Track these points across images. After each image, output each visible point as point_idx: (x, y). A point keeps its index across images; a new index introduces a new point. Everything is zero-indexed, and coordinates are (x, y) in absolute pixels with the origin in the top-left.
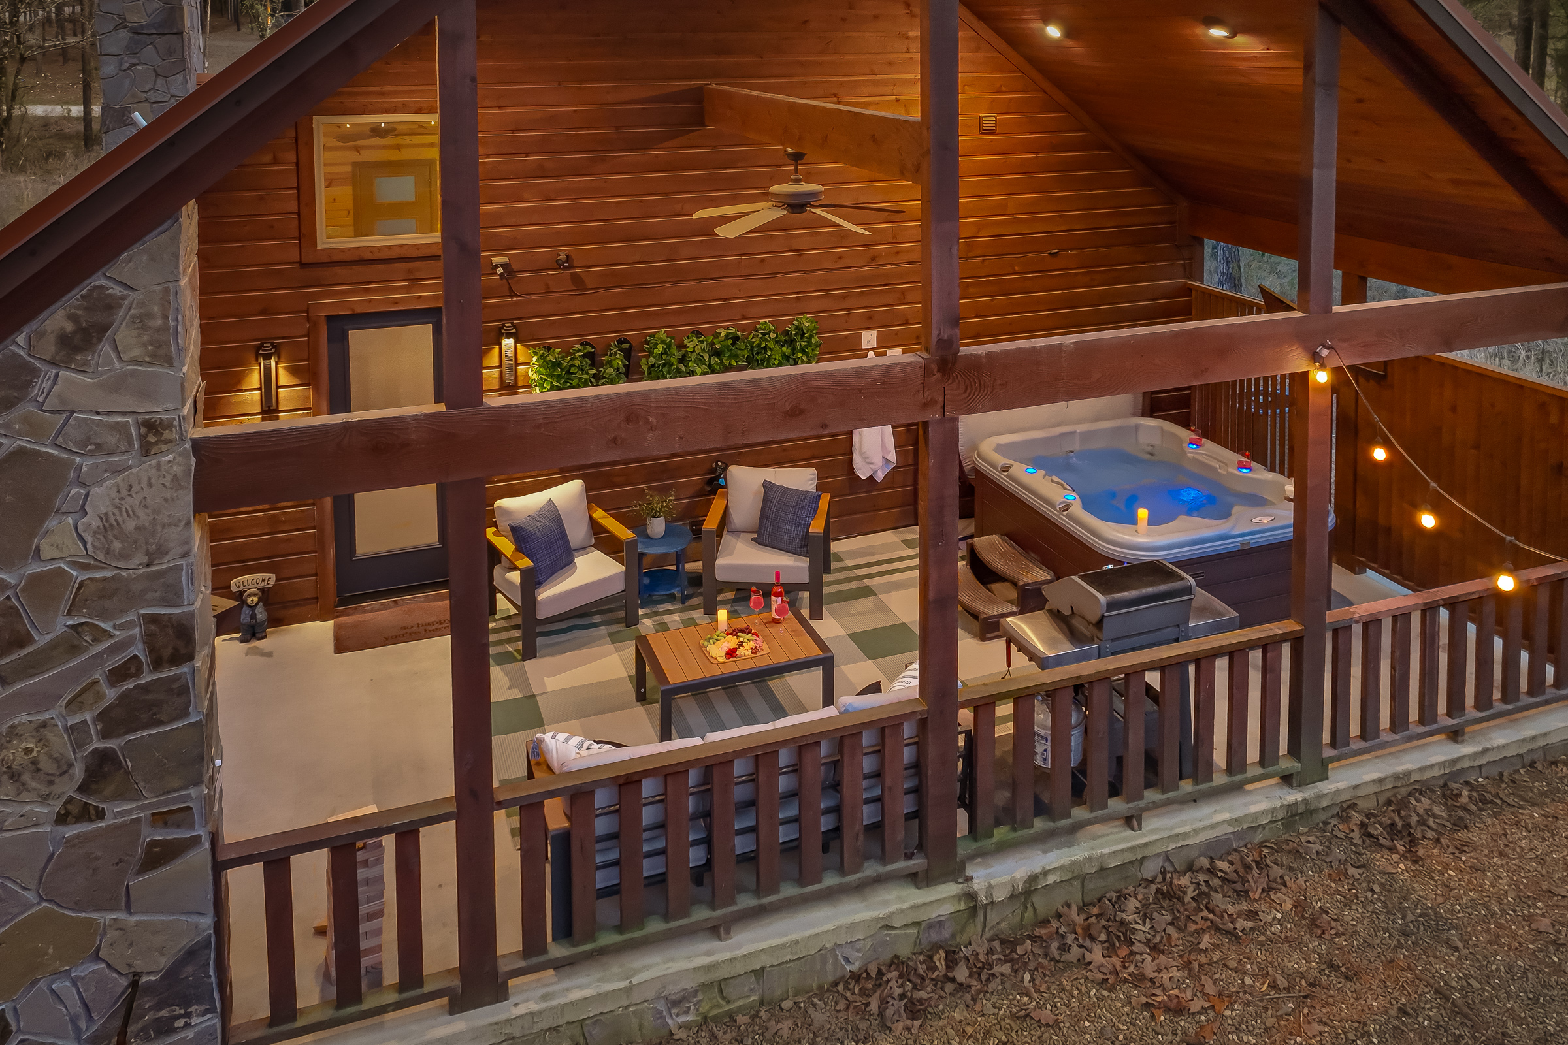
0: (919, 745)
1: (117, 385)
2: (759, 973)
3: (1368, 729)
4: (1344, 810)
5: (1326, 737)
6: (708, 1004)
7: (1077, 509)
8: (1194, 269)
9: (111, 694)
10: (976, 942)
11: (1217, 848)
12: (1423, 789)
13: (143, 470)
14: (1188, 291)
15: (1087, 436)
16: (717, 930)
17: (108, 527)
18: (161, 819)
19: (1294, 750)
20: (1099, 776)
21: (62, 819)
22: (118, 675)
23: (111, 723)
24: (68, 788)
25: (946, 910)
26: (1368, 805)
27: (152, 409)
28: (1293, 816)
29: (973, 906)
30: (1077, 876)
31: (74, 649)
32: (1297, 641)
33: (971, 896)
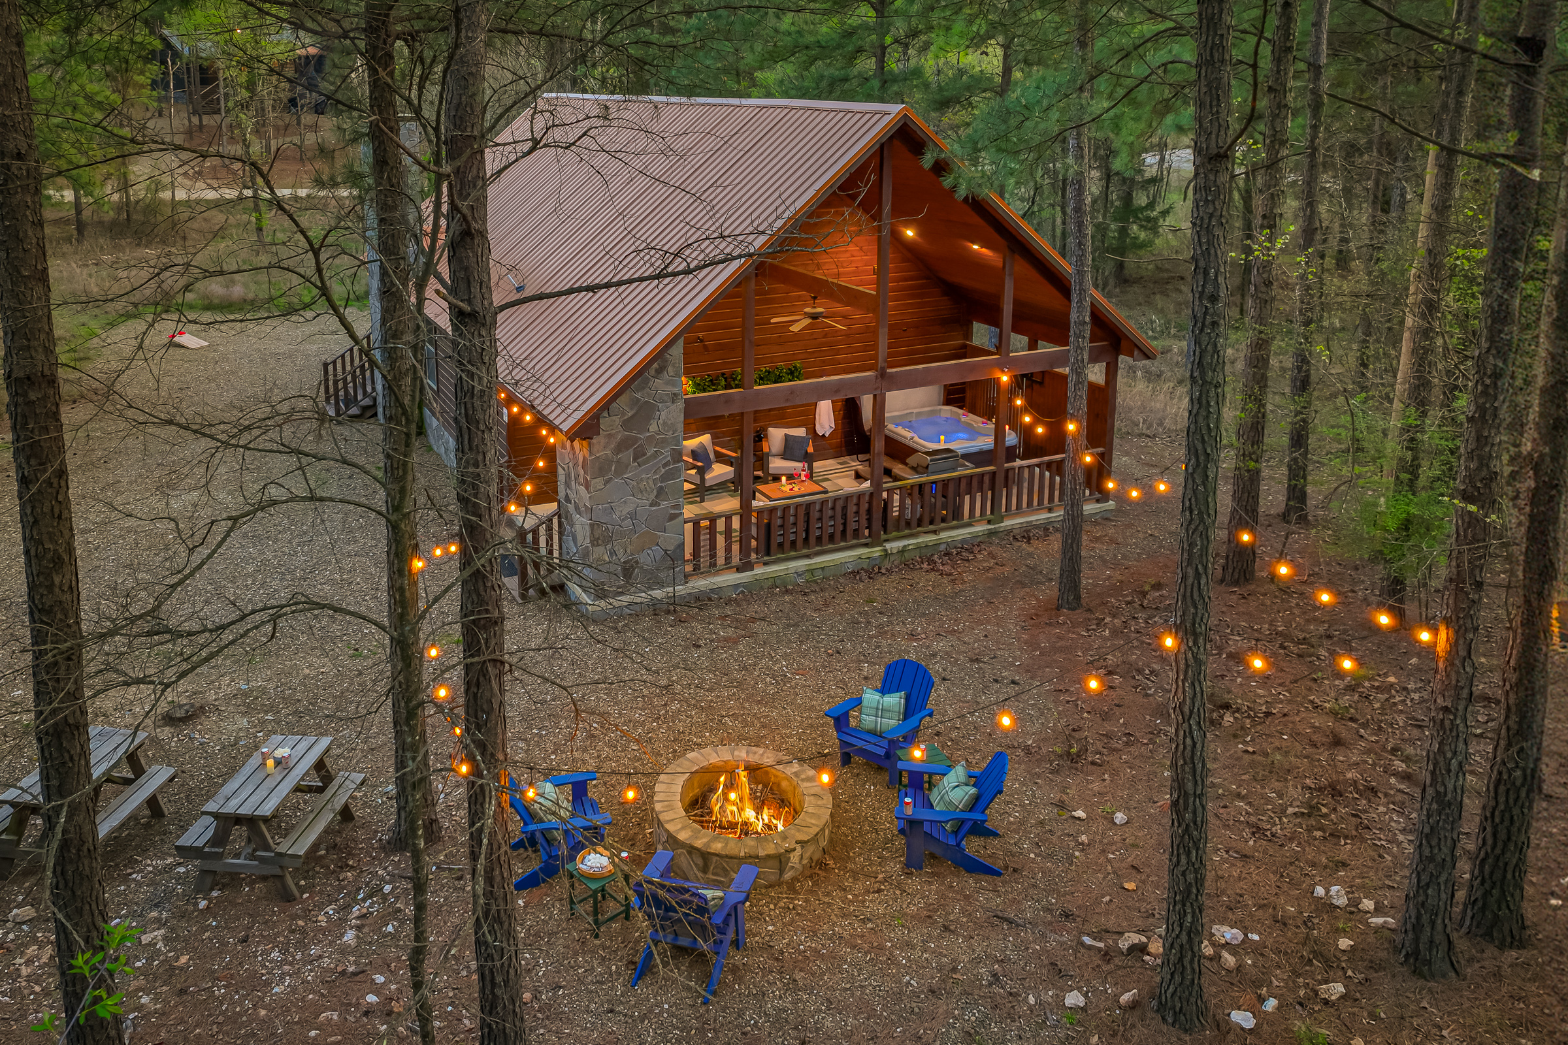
0: (870, 503)
1: (668, 383)
2: (823, 568)
3: (1019, 506)
4: (1009, 532)
5: (1003, 510)
6: (808, 576)
7: (916, 439)
8: (968, 335)
9: (663, 470)
10: (887, 564)
11: (963, 541)
12: (1037, 527)
13: (673, 407)
14: (965, 346)
15: (919, 414)
16: (808, 556)
17: (665, 423)
18: (674, 507)
19: (992, 512)
20: (926, 520)
21: (651, 505)
22: (665, 465)
23: (664, 478)
24: (653, 496)
25: (878, 554)
26: (1017, 531)
27: (675, 390)
28: (991, 533)
29: (886, 554)
30: (919, 547)
31: (655, 458)
32: (994, 473)
33: (886, 550)
